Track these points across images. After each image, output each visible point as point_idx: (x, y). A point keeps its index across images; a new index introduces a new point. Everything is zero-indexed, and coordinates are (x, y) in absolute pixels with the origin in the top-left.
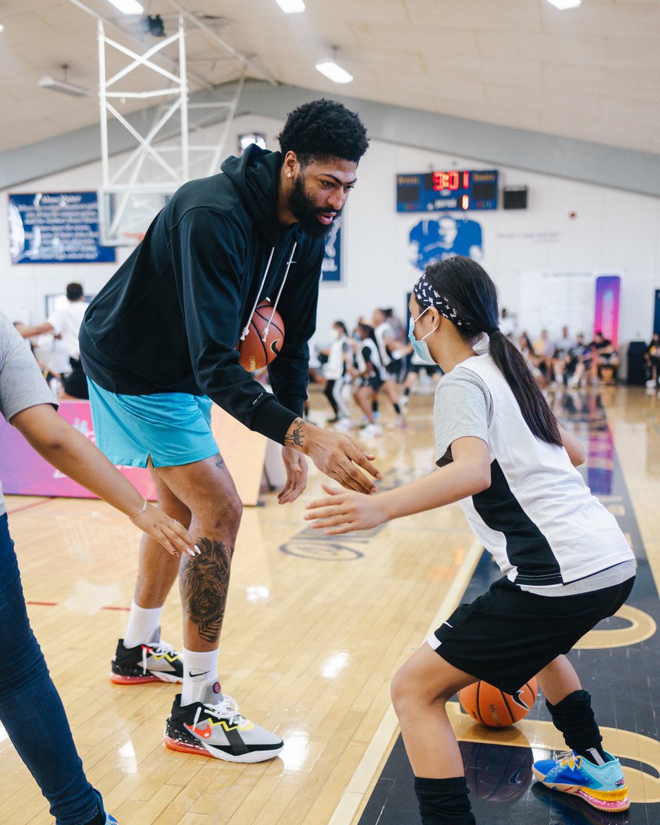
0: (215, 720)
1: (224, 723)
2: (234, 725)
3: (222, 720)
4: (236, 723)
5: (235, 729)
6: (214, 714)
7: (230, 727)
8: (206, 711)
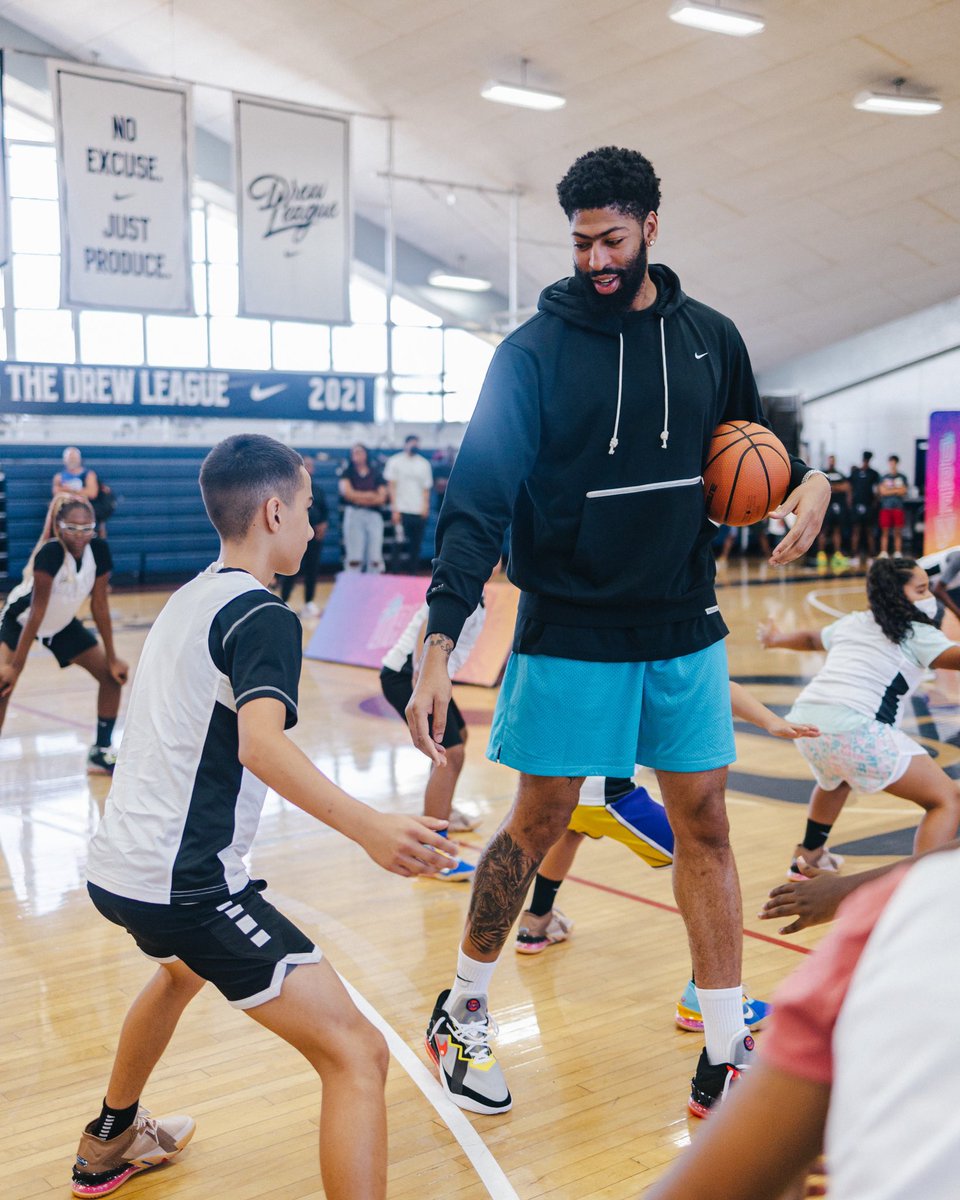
0: (454, 1041)
1: (461, 1047)
2: (468, 1056)
3: (461, 1043)
4: (472, 1054)
5: (467, 1062)
6: (455, 1034)
7: (464, 1056)
8: (448, 1026)
